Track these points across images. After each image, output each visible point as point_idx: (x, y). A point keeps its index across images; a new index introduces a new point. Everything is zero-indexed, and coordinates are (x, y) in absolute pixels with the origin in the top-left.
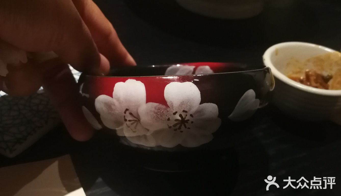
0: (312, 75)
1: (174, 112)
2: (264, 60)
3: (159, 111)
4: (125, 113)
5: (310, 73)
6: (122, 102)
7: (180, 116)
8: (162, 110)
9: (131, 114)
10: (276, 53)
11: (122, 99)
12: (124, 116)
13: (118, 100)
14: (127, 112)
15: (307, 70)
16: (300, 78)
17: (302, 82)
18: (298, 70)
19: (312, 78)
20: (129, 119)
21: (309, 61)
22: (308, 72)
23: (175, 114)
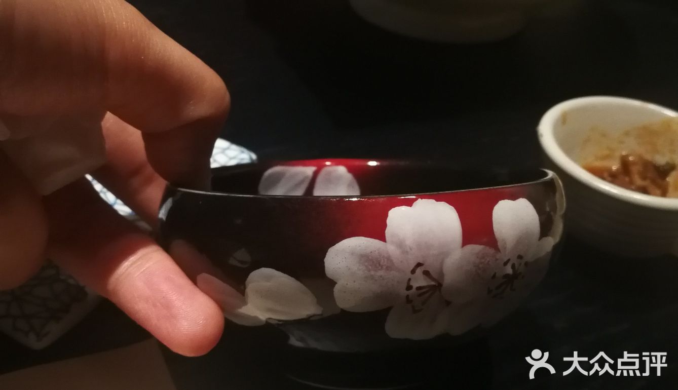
0: (634, 163)
1: (505, 260)
2: (542, 135)
3: (483, 260)
4: (413, 272)
5: (631, 158)
6: (411, 249)
7: (513, 266)
8: (488, 259)
9: (426, 273)
10: (564, 119)
11: (409, 242)
12: (410, 280)
13: (400, 245)
14: (419, 271)
15: (624, 153)
16: (611, 169)
17: (613, 178)
18: (606, 152)
19: (635, 169)
20: (418, 285)
21: (627, 134)
22: (627, 156)
23: (506, 264)
